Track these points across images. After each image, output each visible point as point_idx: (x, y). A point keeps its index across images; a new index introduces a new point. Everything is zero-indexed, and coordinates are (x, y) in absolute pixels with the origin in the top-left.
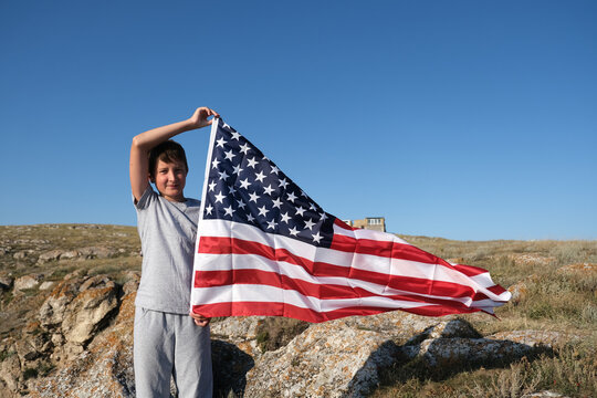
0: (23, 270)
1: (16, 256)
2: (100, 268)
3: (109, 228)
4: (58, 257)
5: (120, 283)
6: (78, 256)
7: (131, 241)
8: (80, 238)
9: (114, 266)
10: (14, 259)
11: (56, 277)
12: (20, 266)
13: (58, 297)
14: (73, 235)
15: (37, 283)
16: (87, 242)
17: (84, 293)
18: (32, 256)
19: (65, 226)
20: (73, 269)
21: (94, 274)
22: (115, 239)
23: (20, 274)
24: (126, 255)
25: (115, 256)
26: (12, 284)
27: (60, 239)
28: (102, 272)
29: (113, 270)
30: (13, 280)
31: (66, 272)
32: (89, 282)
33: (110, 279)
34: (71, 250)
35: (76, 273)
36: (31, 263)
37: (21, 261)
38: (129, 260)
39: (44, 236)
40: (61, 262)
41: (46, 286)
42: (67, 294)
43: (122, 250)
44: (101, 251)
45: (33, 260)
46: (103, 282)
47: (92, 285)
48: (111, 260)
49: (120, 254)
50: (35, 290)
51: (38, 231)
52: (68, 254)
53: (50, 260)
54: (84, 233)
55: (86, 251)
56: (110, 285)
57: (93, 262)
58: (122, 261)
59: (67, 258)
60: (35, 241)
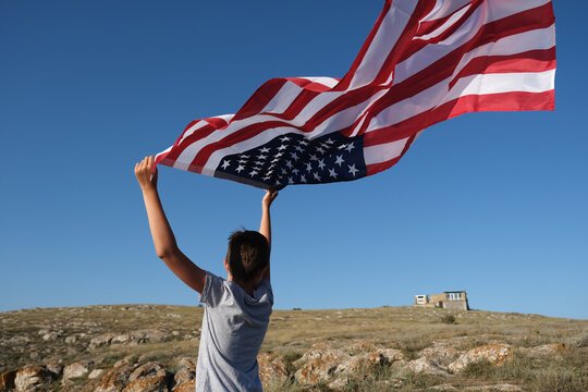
0: (74, 357)
1: (68, 340)
2: (151, 354)
3: (162, 308)
4: (110, 341)
5: (172, 371)
6: (130, 340)
7: (186, 323)
8: (132, 320)
9: (165, 352)
10: (66, 344)
11: (106, 364)
12: (72, 351)
13: (106, 387)
14: (125, 317)
15: (86, 370)
16: (140, 324)
17: (134, 383)
18: (83, 340)
19: (117, 307)
20: (124, 355)
21: (145, 362)
22: (169, 320)
23: (69, 361)
24: (180, 338)
25: (168, 340)
26: (61, 372)
27: (112, 321)
28: (153, 359)
29: (164, 357)
30: (63, 367)
31: (116, 358)
32: (139, 370)
33: (162, 367)
34: (123, 333)
35: (126, 360)
36: (82, 348)
37: (73, 345)
38: (183, 345)
39: (96, 318)
40: (113, 346)
41: (95, 374)
42: (116, 383)
43: (175, 333)
44: (155, 334)
45: (84, 344)
46: (154, 370)
47: (143, 374)
48: (163, 345)
49: (174, 337)
50: (84, 379)
51: (91, 313)
52: (121, 338)
53: (101, 344)
54: (138, 314)
55: (139, 334)
56: (161, 373)
57: (145, 347)
58: (176, 345)
59: (117, 342)
60: (87, 324)
